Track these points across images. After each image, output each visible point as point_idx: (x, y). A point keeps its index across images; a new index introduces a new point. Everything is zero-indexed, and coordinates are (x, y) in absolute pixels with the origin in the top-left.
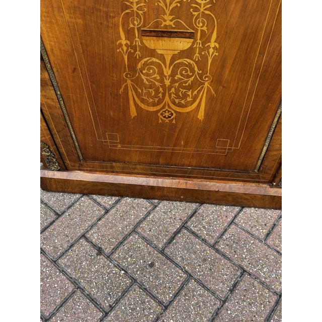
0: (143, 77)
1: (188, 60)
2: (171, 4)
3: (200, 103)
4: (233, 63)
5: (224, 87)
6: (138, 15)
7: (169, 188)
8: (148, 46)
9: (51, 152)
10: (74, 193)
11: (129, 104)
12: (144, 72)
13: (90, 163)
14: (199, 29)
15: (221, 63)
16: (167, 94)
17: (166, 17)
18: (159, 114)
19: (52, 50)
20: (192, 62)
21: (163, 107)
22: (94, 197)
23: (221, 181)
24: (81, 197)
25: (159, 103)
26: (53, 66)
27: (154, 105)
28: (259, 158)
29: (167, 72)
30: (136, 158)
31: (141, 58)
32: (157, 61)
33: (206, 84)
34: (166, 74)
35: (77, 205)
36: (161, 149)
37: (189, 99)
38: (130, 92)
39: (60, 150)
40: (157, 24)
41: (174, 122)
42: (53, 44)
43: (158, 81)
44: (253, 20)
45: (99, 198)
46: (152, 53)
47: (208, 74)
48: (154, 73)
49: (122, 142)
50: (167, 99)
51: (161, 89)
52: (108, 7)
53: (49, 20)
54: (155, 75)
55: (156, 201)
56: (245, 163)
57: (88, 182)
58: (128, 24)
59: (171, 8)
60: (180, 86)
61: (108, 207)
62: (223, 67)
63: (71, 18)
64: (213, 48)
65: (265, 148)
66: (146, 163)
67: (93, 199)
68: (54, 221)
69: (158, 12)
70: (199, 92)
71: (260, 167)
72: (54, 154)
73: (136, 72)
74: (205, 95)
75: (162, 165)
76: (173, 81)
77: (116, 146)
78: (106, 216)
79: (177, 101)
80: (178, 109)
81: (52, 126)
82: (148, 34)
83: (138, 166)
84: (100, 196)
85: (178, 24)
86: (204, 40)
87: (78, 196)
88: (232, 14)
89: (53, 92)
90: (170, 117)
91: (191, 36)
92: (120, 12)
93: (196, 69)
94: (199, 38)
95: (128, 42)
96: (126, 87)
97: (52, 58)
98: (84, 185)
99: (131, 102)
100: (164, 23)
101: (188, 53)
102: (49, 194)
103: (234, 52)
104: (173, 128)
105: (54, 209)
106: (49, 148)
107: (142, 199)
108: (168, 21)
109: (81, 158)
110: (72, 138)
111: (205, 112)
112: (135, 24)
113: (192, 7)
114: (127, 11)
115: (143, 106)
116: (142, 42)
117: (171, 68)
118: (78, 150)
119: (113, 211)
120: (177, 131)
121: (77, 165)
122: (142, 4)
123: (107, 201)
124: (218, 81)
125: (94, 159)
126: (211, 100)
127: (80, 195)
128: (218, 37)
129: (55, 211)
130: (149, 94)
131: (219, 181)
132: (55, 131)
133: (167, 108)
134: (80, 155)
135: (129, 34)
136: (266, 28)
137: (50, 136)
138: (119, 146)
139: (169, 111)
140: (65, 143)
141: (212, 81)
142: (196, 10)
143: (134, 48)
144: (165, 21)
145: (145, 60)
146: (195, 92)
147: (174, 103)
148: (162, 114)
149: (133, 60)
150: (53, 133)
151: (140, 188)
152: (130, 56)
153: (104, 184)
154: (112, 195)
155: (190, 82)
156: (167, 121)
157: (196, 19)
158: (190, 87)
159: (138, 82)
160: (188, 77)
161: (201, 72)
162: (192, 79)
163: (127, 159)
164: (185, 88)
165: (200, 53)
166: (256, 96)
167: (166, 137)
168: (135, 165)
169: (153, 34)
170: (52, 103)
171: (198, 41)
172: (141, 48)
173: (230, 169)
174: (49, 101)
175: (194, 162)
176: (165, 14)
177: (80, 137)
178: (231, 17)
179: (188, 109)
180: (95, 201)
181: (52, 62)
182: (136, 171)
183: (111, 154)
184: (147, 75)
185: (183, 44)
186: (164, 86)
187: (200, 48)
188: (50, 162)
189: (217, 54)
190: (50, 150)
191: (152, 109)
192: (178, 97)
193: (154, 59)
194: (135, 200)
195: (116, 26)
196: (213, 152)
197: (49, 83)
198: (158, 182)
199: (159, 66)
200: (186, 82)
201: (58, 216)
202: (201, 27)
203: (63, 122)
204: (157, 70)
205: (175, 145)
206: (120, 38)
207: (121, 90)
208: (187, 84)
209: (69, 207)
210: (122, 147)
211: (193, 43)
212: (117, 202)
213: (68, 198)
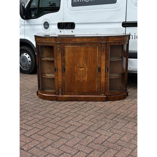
2: (82, 64)
3: (86, 78)
4: (90, 71)
7: (82, 97)
13: (67, 93)
15: (88, 71)
19: (67, 70)
28: (97, 88)
29: (81, 73)
30: (76, 90)
35: (64, 102)
36: (80, 88)
37: (84, 77)
39: (63, 89)
41: (82, 81)
44: (91, 66)
46: (80, 70)
49: (74, 87)
50: (81, 77)
52: (75, 65)
56: (95, 90)
57: (67, 97)
63: (70, 66)
64: (87, 69)
71: (97, 91)
73: (77, 73)
74: (86, 76)
80: (83, 79)
83: (76, 93)
91: (84, 68)
97: (66, 72)
99: (76, 78)
101: (84, 70)
104: (82, 83)
108: (81, 66)
112: (78, 67)
114: (77, 65)
123: (70, 102)
124: (88, 74)
125: (68, 91)
130: (79, 76)
132: (63, 85)
133: (81, 79)
135: (77, 68)
142: (84, 65)
149: (77, 71)
158: (84, 75)
159: (77, 75)
160: (84, 73)
161: (86, 73)
163: (74, 91)
166: (93, 76)
167: (81, 85)
169: (80, 68)
174: (64, 79)
177: (67, 86)
178: (88, 65)
179: (84, 79)
183: (72, 90)
184: (79, 73)
185: (83, 69)
186: (81, 75)
188: (60, 93)
191: (79, 79)
195: (75, 67)
196: (89, 88)
198: (80, 96)
202: (85, 67)
205: (83, 87)
207: (75, 76)
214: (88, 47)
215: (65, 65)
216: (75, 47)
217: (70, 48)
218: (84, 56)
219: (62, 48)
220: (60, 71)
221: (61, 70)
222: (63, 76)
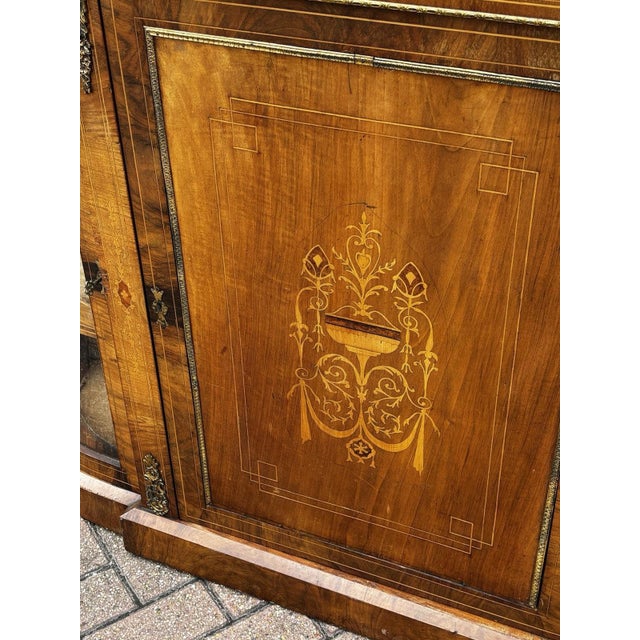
0: (325, 380)
1: (393, 369)
2: (367, 290)
3: (414, 444)
4: (463, 389)
5: (452, 423)
6: (322, 296)
7: (359, 602)
8: (334, 338)
9: (160, 477)
10: (181, 571)
11: (299, 418)
12: (326, 373)
13: (221, 513)
14: (408, 329)
15: (443, 384)
16: (361, 415)
17: (359, 305)
18: (348, 446)
19: (198, 316)
20: (399, 373)
21: (355, 435)
22: (216, 587)
23: (465, 614)
24: (192, 582)
25: (347, 427)
26: (195, 337)
27: (340, 428)
28: (533, 576)
29: (362, 380)
30: (303, 522)
31: (323, 353)
32: (347, 361)
33: (423, 412)
34: (359, 382)
35: (178, 595)
36: (350, 513)
37: (397, 431)
38: (303, 399)
39: (176, 475)
40: (348, 312)
41: (373, 465)
42: (202, 309)
43: (346, 390)
44: (484, 332)
45: (224, 594)
46: (340, 349)
47: (425, 397)
48: (341, 377)
49: (283, 484)
50: (361, 421)
51: (351, 405)
52: (282, 278)
53: (202, 279)
54: (343, 382)
55: (332, 628)
56: (509, 582)
57: (210, 550)
58: (308, 304)
59: (367, 296)
60: (382, 405)
61: (235, 614)
62: (448, 390)
63: (232, 282)
64: (430, 360)
65: (540, 557)
66: (321, 538)
67: (212, 591)
68: (127, 614)
69: (349, 297)
70: (413, 421)
71: (538, 597)
72: (163, 482)
73: (314, 370)
74: (422, 429)
75: (351, 547)
76: (371, 396)
77: (272, 490)
78: (225, 631)
79: (377, 429)
81: (173, 430)
82: (336, 322)
83: (306, 541)
84: (226, 590)
85: (376, 317)
86: (416, 345)
87: (186, 578)
88: (453, 320)
89: (186, 375)
90: (366, 455)
91: (396, 336)
92: (298, 288)
93: (406, 384)
94: (407, 341)
95: (306, 327)
96: (298, 390)
97: (196, 328)
98: (201, 557)
99: (304, 416)
100: (357, 313)
101: (394, 359)
102: (135, 561)
103: (463, 371)
104: (371, 476)
105: (135, 591)
106: (158, 467)
107: (306, 617)
108: (362, 311)
109: (208, 499)
110: (201, 458)
111: (425, 459)
112: (318, 306)
113: (397, 300)
114: (307, 288)
115: (321, 426)
116: (325, 331)
117: (368, 375)
118: (206, 483)
119: (241, 625)
120: (379, 483)
121: (199, 512)
122: (328, 284)
123: (237, 602)
124: (440, 411)
125: (231, 507)
126: (432, 441)
127: (191, 578)
128: (435, 346)
129: (135, 596)
130: (332, 409)
131: (461, 613)
132: (175, 439)
133: (361, 437)
134: (208, 493)
135: (309, 317)
136: (505, 346)
137: (165, 446)
138: (277, 490)
139: (364, 444)
140: (188, 464)
141: (432, 409)
142: (401, 304)
143: (315, 336)
144: (359, 309)
145: (329, 356)
146: (407, 421)
147: (373, 432)
148: (352, 447)
149: (311, 353)
150: (171, 442)
151: (302, 587)
152: (308, 346)
153: (238, 562)
154: (251, 593)
155: (397, 402)
156: (361, 460)
157: (403, 315)
158: (397, 411)
159: (316, 386)
160: (394, 394)
161: (413, 391)
162: (400, 398)
163: (288, 520)
164: (389, 410)
165: (410, 363)
166: (508, 450)
167: (358, 491)
168: (301, 536)
169: (342, 323)
170: (182, 392)
171: (407, 345)
172: (323, 339)
173: (481, 589)
174: (178, 388)
175: (411, 558)
176: (358, 300)
177: (214, 459)
178: (451, 323)
179: (396, 448)
180: (215, 596)
181: (194, 332)
182: (302, 550)
183: (261, 504)
184: (330, 378)
185: (386, 346)
186: (356, 400)
187: (410, 355)
188: (154, 495)
189: (436, 369)
190: (159, 471)
191: (336, 434)
192: (379, 423)
193: (342, 358)
194: (291, 614)
195: (291, 304)
196: (445, 542)
197: (184, 361)
198: (339, 584)
199: (349, 369)
200: (391, 402)
201: (139, 605)
202: (410, 327)
203: (192, 427)
204: (345, 375)
205: (375, 511)
206: (295, 320)
207: (290, 394)
208: (393, 406)
209: (164, 596)
210: (281, 493)
211: (400, 347)
212: (255, 610)
213: (167, 578)
214: (457, 87)
215: (177, 259)
216: (284, 56)
217: (209, 67)
218: (395, 198)
219: (116, 46)
220: (126, 304)
221: (137, 297)
222: (164, 364)
